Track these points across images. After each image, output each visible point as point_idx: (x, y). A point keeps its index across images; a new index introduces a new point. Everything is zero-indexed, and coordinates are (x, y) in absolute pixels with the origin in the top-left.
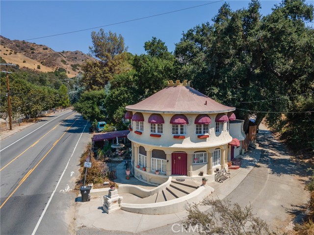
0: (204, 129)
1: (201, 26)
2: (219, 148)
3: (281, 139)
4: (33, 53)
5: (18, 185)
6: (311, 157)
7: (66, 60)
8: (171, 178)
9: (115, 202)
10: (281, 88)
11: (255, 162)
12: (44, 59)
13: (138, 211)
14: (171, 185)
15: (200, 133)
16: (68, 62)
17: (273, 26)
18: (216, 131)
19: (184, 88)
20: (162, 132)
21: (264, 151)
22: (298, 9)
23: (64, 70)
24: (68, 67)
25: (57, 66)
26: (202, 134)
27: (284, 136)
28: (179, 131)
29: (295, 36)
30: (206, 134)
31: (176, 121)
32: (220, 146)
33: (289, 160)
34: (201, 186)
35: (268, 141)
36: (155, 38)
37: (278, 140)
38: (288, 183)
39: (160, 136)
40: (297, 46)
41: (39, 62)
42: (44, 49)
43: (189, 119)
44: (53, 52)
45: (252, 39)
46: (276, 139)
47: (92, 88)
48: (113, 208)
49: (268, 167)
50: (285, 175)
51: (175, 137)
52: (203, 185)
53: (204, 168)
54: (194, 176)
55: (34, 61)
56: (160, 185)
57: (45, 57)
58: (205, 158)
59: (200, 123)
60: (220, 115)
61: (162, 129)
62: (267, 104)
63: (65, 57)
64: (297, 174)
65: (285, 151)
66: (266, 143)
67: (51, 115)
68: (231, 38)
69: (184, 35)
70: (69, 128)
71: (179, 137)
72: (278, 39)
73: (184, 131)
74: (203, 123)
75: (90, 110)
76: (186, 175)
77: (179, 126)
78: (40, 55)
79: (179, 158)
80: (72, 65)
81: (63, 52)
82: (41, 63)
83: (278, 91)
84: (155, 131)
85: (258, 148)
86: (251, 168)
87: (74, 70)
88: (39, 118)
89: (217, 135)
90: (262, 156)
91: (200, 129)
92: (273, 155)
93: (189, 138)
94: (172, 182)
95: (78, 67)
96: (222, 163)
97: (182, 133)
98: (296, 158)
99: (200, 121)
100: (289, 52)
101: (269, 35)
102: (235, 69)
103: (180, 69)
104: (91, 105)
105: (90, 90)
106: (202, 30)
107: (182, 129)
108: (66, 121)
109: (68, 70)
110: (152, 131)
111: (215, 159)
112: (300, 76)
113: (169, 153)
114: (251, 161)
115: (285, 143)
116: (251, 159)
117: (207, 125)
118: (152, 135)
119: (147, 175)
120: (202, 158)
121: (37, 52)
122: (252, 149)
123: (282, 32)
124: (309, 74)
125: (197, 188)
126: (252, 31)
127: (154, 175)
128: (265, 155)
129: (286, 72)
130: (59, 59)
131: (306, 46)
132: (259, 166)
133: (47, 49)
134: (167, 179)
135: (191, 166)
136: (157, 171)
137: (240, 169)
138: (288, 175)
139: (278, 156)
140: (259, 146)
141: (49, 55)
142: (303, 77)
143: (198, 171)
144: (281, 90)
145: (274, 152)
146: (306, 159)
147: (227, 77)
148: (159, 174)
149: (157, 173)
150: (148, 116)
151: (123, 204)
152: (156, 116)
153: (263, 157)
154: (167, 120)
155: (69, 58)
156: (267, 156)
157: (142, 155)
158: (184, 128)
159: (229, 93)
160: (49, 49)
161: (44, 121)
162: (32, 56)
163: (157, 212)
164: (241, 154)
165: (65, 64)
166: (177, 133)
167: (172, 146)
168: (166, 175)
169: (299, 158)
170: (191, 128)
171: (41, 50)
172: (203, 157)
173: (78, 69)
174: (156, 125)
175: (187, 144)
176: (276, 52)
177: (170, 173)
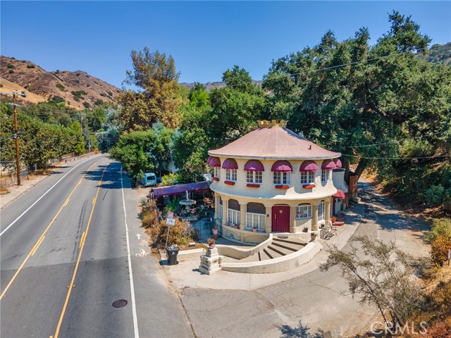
0: (310, 178)
1: (296, 54)
2: (323, 201)
3: (384, 192)
4: (11, 72)
5: (79, 250)
6: (422, 211)
7: (63, 85)
8: (272, 236)
9: (215, 262)
10: (390, 130)
11: (360, 218)
12: (30, 82)
13: (244, 270)
14: (273, 243)
15: (306, 182)
16: (66, 88)
17: (384, 60)
18: (322, 180)
19: (281, 129)
20: (261, 181)
21: (367, 206)
22: (410, 40)
23: (62, 100)
24: (67, 95)
25: (50, 94)
26: (308, 183)
27: (387, 188)
28: (282, 180)
29: (407, 71)
30: (311, 184)
31: (280, 168)
32: (325, 198)
33: (398, 215)
34: (310, 241)
35: (369, 194)
36: (237, 67)
37: (380, 193)
38: (401, 238)
39: (258, 186)
40: (409, 83)
41: (22, 86)
42: (28, 67)
43: (294, 166)
44: (43, 72)
45: (359, 74)
46: (377, 192)
47: (133, 128)
48: (214, 268)
49: (376, 223)
50: (396, 230)
51: (277, 187)
52: (312, 240)
53: (308, 224)
54: (297, 232)
55: (14, 84)
56: (258, 244)
57: (31, 79)
58: (310, 212)
59: (306, 171)
60: (326, 162)
61: (261, 177)
62: (375, 149)
63: (62, 80)
64: (409, 229)
65: (392, 206)
66: (368, 197)
67: (63, 166)
68: (338, 72)
69: (274, 65)
70: (100, 183)
71: (281, 187)
72: (389, 74)
73: (287, 180)
74: (309, 171)
75: (133, 158)
76: (289, 232)
77: (282, 173)
78: (22, 76)
79: (281, 212)
80: (73, 93)
81: (58, 72)
82: (25, 88)
83: (386, 133)
84: (252, 181)
85: (360, 202)
86: (358, 224)
87: (77, 100)
88: (49, 170)
89: (323, 185)
90: (367, 211)
91: (306, 178)
92: (379, 210)
93: (293, 188)
94: (273, 239)
95: (82, 96)
96: (326, 218)
97: (285, 182)
98: (405, 212)
99: (306, 168)
100: (400, 90)
101: (380, 70)
102: (338, 107)
103: (271, 106)
104: (134, 150)
105: (131, 130)
106: (299, 60)
107: (285, 178)
108: (90, 173)
109: (67, 99)
110: (248, 181)
111: (320, 213)
112: (411, 116)
113: (269, 207)
114: (356, 217)
115: (390, 196)
116: (354, 214)
117: (313, 173)
118: (248, 185)
119: (241, 233)
120: (307, 212)
121: (18, 71)
122: (353, 203)
123: (394, 67)
124: (421, 114)
125: (305, 245)
126: (360, 64)
127: (251, 233)
128: (370, 210)
129: (393, 111)
130: (54, 83)
131: (420, 84)
132: (365, 222)
133: (33, 67)
134: (268, 237)
135: (295, 221)
136: (254, 228)
137: (345, 225)
138: (399, 231)
139: (385, 211)
140: (361, 201)
141: (37, 76)
142: (414, 118)
143: (302, 227)
144: (390, 133)
145: (379, 207)
146: (417, 213)
147: (331, 116)
148: (257, 231)
149: (254, 230)
150: (244, 163)
151: (224, 264)
152: (255, 162)
153: (367, 213)
154: (268, 167)
155: (68, 82)
156: (372, 211)
157: (233, 210)
158: (287, 176)
159: (334, 136)
160: (36, 68)
161: (58, 173)
162: (10, 78)
163: (266, 270)
164: (342, 209)
165: (63, 90)
166: (279, 182)
167: (274, 198)
168: (265, 232)
169: (409, 212)
170: (295, 176)
171: (24, 68)
172: (307, 210)
173: (83, 99)
174: (254, 172)
175: (291, 195)
176: (387, 89)
177: (270, 229)
